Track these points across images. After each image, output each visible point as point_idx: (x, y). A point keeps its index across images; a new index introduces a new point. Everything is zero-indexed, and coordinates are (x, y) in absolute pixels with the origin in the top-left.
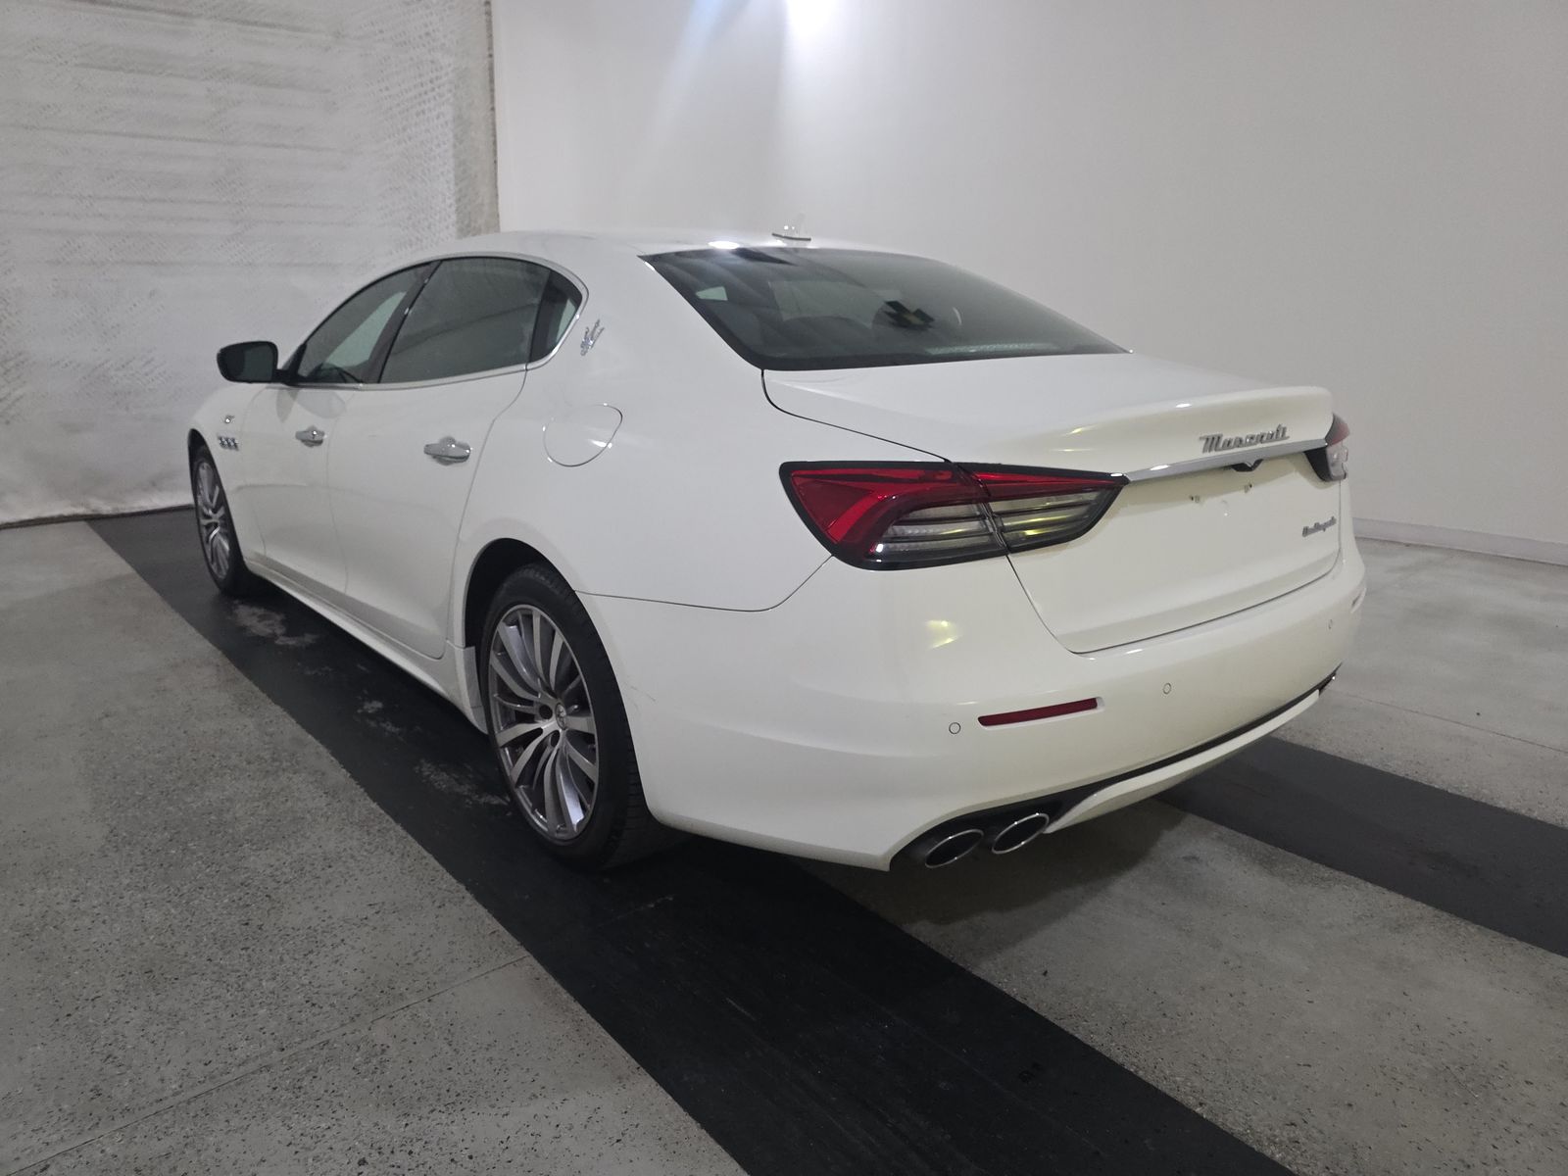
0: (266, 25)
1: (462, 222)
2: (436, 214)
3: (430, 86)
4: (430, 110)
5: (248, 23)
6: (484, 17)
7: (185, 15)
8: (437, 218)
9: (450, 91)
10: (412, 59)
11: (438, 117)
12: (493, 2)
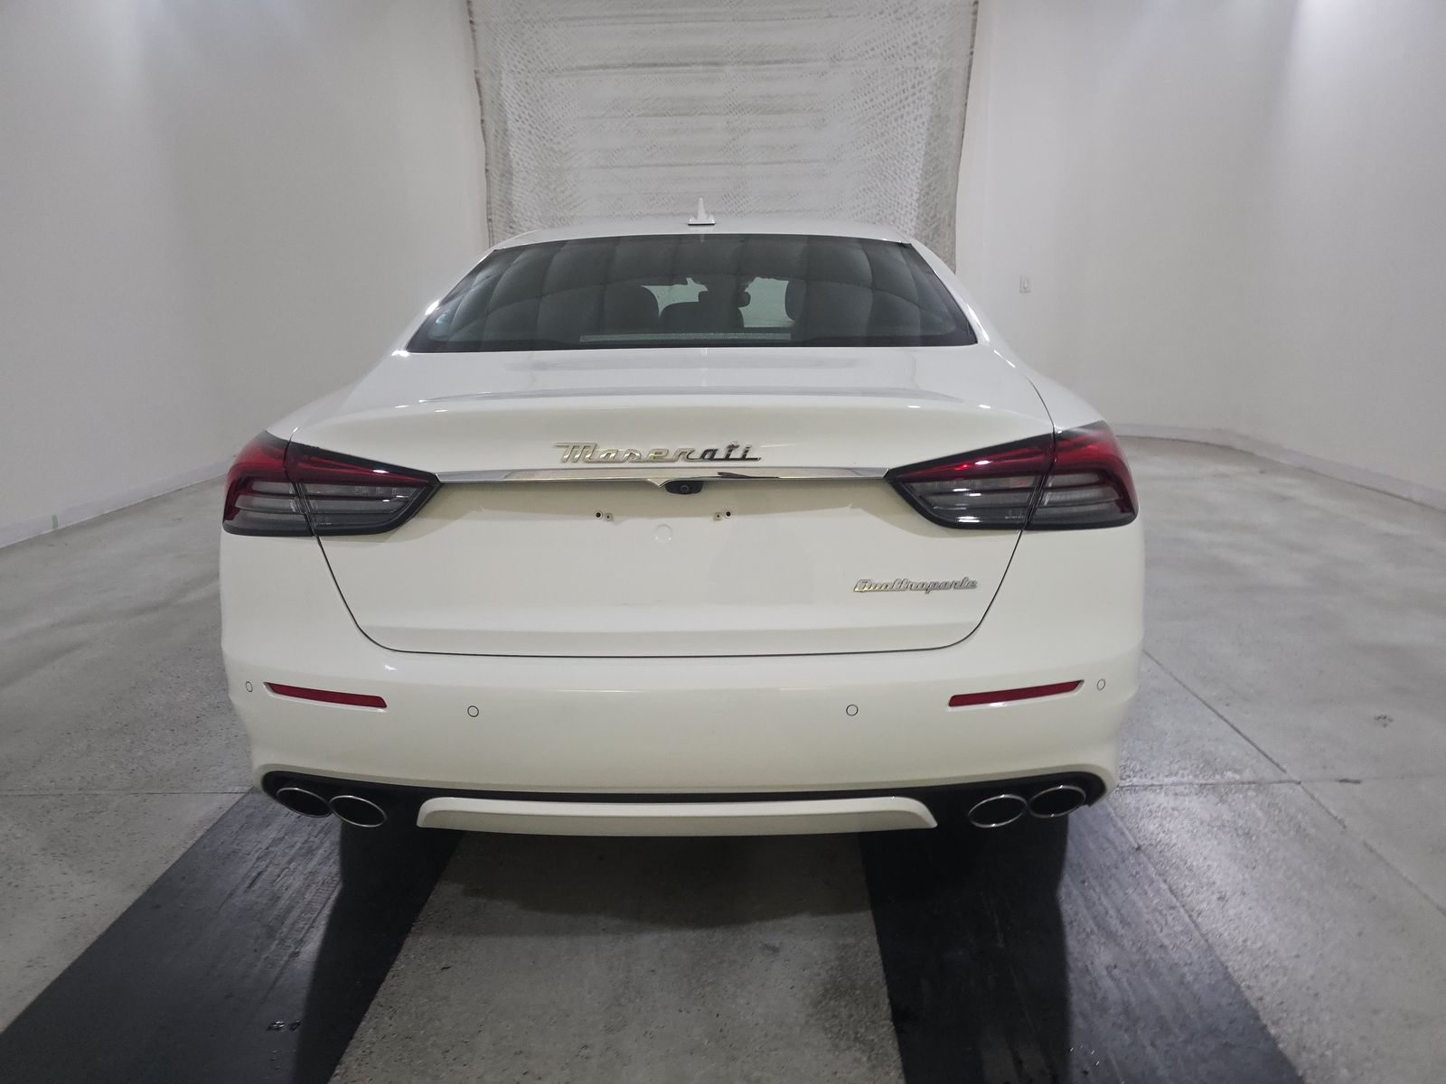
0: (777, 62)
1: (928, 214)
2: (901, 209)
3: (911, 91)
4: (908, 113)
5: (762, 63)
6: (971, 17)
7: (716, 64)
8: (903, 212)
9: (931, 93)
10: (897, 69)
11: (915, 120)
12: (980, 4)
